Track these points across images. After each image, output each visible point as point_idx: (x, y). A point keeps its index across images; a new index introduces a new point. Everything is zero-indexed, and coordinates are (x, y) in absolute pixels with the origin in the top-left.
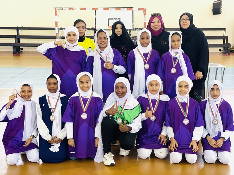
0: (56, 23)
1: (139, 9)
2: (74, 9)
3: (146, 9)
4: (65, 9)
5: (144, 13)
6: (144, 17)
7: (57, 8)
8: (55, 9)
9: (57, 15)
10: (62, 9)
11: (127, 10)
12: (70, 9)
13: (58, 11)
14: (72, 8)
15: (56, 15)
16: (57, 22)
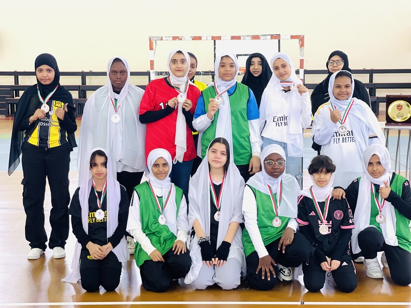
0: (152, 63)
1: (293, 37)
2: (181, 39)
3: (303, 37)
4: (166, 39)
5: (301, 42)
6: (301, 50)
7: (153, 37)
8: (150, 39)
9: (153, 49)
10: (162, 39)
11: (272, 38)
12: (174, 38)
13: (154, 42)
14: (177, 37)
15: (151, 48)
16: (153, 61)
